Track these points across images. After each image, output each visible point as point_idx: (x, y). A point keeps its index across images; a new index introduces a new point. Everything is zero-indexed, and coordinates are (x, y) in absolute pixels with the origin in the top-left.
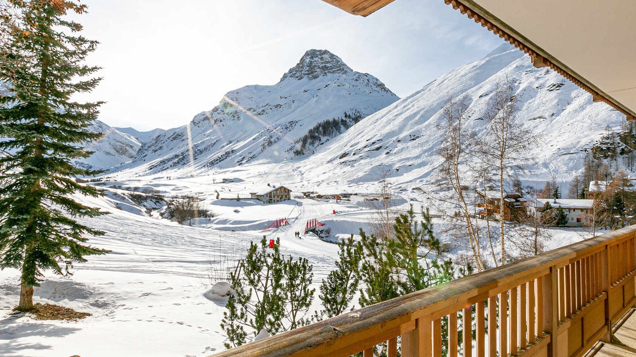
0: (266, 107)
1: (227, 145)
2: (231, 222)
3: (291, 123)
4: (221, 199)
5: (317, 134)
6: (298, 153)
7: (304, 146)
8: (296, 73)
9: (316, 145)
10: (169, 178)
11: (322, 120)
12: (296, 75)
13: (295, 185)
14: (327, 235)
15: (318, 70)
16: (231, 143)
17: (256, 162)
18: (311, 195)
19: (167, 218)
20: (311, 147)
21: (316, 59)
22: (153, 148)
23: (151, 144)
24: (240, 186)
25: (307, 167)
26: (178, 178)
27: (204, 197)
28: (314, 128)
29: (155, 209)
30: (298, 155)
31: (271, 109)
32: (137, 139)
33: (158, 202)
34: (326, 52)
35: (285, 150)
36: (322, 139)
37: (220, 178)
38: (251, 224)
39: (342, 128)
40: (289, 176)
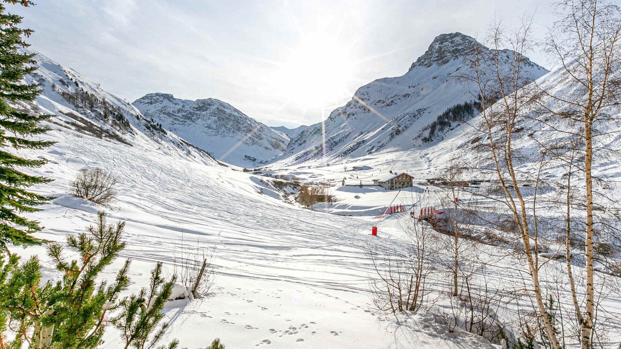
0: (395, 98)
1: (359, 136)
2: (350, 207)
3: (419, 111)
4: (346, 185)
5: (446, 120)
6: (426, 140)
7: (432, 132)
8: (424, 61)
9: (445, 131)
10: (309, 167)
11: (451, 106)
12: (425, 63)
13: (422, 172)
14: (445, 224)
15: (448, 54)
16: (362, 134)
17: (385, 151)
18: (436, 182)
19: (299, 202)
20: (439, 133)
21: (446, 43)
22: (299, 142)
23: (297, 139)
24: (368, 173)
25: (436, 154)
26: (317, 167)
27: (335, 183)
28: (443, 114)
29: (292, 193)
30: (426, 142)
31: (400, 99)
32: (287, 135)
33: (295, 188)
34: (457, 34)
35: (413, 138)
36: (452, 124)
37: (350, 166)
38: (368, 210)
39: (476, 111)
40: (416, 163)
